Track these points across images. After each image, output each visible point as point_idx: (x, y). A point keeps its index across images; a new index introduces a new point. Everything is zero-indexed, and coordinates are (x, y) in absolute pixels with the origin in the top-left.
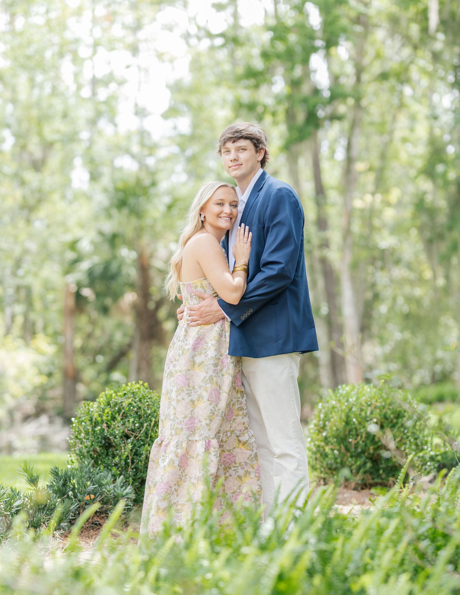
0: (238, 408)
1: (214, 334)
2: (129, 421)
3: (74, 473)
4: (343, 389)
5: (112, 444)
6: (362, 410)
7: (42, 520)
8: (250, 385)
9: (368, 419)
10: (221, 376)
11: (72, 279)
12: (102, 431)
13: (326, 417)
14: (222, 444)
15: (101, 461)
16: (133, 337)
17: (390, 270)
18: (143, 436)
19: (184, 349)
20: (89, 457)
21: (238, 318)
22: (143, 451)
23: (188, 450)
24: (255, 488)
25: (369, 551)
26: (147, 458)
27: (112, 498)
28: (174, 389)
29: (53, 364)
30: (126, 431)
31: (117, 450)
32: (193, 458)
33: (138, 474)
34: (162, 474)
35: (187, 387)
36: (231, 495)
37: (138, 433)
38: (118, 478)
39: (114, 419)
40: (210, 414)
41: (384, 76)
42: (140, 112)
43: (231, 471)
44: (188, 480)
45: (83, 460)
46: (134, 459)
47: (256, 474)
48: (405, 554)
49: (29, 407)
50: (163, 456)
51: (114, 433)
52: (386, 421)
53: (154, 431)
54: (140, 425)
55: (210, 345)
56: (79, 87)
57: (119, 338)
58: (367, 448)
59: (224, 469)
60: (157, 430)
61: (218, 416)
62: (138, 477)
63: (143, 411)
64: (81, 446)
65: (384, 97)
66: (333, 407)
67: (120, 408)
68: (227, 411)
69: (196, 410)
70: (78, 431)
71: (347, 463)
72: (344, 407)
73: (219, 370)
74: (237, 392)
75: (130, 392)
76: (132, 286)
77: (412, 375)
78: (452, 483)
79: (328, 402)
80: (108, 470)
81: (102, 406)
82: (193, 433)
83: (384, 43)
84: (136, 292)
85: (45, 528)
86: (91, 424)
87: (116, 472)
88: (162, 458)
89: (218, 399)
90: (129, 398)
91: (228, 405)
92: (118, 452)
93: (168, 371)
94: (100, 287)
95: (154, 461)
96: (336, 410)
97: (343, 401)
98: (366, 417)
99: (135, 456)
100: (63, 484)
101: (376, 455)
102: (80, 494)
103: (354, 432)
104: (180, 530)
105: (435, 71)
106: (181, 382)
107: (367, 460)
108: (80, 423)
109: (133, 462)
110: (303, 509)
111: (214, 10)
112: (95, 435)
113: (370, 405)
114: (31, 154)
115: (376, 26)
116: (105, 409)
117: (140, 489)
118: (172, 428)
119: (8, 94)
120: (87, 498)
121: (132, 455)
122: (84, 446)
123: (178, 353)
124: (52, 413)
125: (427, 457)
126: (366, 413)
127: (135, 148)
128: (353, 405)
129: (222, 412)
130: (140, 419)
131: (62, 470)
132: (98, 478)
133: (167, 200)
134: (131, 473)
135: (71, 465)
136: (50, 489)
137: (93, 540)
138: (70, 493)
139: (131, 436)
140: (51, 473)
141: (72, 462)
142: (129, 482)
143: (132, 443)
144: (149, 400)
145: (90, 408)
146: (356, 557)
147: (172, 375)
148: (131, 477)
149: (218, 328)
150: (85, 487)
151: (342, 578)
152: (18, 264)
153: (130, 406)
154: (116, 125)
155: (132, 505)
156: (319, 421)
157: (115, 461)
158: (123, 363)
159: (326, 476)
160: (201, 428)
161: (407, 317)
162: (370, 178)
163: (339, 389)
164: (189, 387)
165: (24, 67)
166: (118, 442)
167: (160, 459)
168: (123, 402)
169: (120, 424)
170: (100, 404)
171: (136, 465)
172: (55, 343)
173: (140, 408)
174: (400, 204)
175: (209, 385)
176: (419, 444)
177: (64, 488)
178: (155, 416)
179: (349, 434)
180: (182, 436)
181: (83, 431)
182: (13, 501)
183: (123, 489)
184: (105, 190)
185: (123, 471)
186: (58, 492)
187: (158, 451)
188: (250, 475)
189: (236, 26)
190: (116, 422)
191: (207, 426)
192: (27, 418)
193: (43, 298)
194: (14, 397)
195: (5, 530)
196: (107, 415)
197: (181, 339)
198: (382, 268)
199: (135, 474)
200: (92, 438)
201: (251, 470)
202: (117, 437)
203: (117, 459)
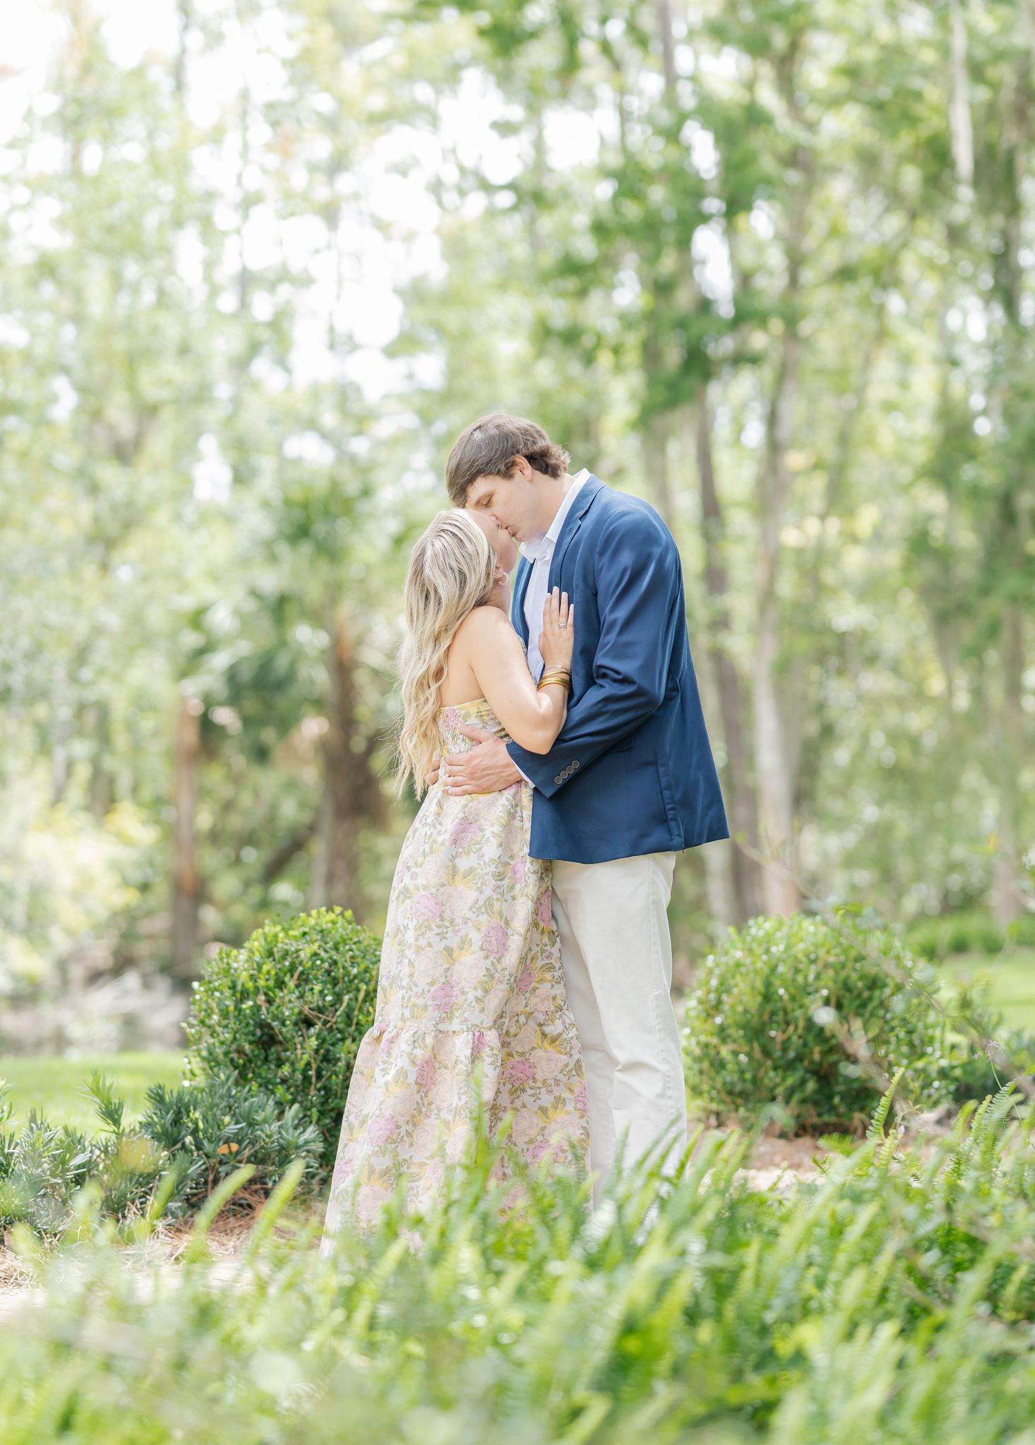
0: (543, 966)
1: (498, 812)
2: (312, 989)
3: (197, 1097)
4: (759, 928)
5: (276, 1038)
6: (797, 971)
7: (129, 1196)
8: (568, 918)
9: (810, 989)
10: (509, 900)
11: (193, 688)
12: (255, 1010)
13: (722, 984)
14: (508, 1039)
15: (253, 1073)
16: (318, 811)
17: (856, 676)
18: (341, 1022)
19: (435, 841)
20: (229, 1063)
21: (550, 781)
22: (340, 1053)
23: (436, 1052)
24: (577, 1134)
25: (813, 1271)
26: (349, 1067)
27: (275, 1151)
28: (412, 925)
29: (151, 864)
30: (306, 1010)
31: (286, 1050)
32: (446, 1067)
33: (330, 1101)
34: (382, 1099)
35: (438, 920)
36: (525, 1147)
37: (331, 1015)
38: (287, 1108)
39: (280, 984)
40: (484, 978)
41: (846, 274)
42: (341, 343)
43: (525, 1097)
44: (433, 1113)
45: (216, 1070)
46: (322, 1070)
47: (576, 1104)
48: (890, 1278)
49: (101, 954)
50: (384, 1062)
51: (280, 1016)
52: (848, 995)
53: (365, 1012)
54: (335, 997)
55: (488, 834)
56: (214, 291)
57: (290, 812)
58: (807, 1050)
59: (511, 1093)
60: (371, 1009)
61: (501, 982)
62: (330, 1108)
63: (341, 970)
64: (211, 1041)
65: (848, 316)
66: (738, 965)
67: (294, 963)
68: (519, 974)
69: (457, 968)
70: (206, 1010)
71: (766, 1081)
72: (759, 965)
73: (507, 887)
74: (543, 932)
75: (315, 929)
76: (318, 704)
77: (900, 895)
78: (985, 1129)
79: (726, 953)
80: (268, 1093)
81: (257, 958)
82: (449, 1015)
83: (846, 205)
84: (326, 716)
85: (134, 1213)
86: (233, 996)
87: (285, 1096)
88: (382, 1066)
89: (503, 946)
90: (313, 942)
91: (523, 960)
92: (288, 1053)
93: (401, 886)
94: (251, 705)
95: (362, 1073)
96: (743, 970)
97: (758, 950)
98: (806, 985)
99: (325, 1064)
100: (173, 1120)
101: (825, 1065)
102: (210, 1141)
103: (780, 1017)
104: (419, 1221)
105: (954, 263)
106: (426, 911)
107: (808, 1076)
108: (210, 993)
109: (319, 1076)
110: (675, 1181)
111: (494, 135)
112: (241, 1017)
113: (814, 962)
114: (111, 428)
115: (834, 170)
116: (262, 964)
117: (333, 1133)
118: (405, 1005)
119: (66, 305)
120: (223, 1149)
121: (318, 1061)
122: (219, 1040)
123: (422, 850)
124: (149, 967)
125: (933, 1069)
126: (806, 978)
127: (329, 419)
128: (779, 960)
129: (511, 975)
130: (335, 985)
131: (171, 1092)
132: (247, 1109)
133: (393, 526)
134: (315, 1098)
135: (191, 1080)
136: (146, 1131)
137: (234, 1239)
138: (189, 1140)
139: (316, 1021)
140: (149, 1096)
141: (193, 1074)
142: (310, 1116)
143: (318, 1036)
144: (354, 947)
145: (230, 961)
146: (787, 1283)
147: (409, 895)
148: (315, 1106)
149: (508, 800)
150: (219, 1128)
151: (757, 1327)
152: (82, 655)
153: (314, 958)
154: (288, 370)
155: (316, 1165)
156: (708, 993)
157: (282, 1073)
158: (298, 864)
159: (722, 1108)
160: (466, 1006)
161: (892, 773)
162: (817, 484)
163: (750, 927)
164: (442, 919)
165: (99, 249)
166: (290, 1032)
167: (377, 1069)
168: (301, 950)
169: (294, 996)
170: (253, 953)
171: (327, 1083)
172: (157, 822)
173: (335, 963)
174: (878, 537)
175: (484, 918)
176: (917, 1042)
177: (175, 1129)
178: (367, 980)
179: (771, 1021)
180: (424, 1021)
181: (216, 1010)
182: (68, 1155)
183: (298, 1131)
184: (266, 504)
185: (298, 1094)
186: (164, 1137)
187: (373, 1052)
188: (565, 1105)
189: (539, 166)
190: (285, 991)
191: (477, 1002)
192: (95, 978)
193: (131, 727)
194: (69, 932)
195: (51, 1217)
196: (267, 977)
197: (429, 821)
198: (841, 672)
199: (322, 1100)
200: (235, 1024)
201: (566, 1095)
202: (288, 1022)
203: (286, 1070)
